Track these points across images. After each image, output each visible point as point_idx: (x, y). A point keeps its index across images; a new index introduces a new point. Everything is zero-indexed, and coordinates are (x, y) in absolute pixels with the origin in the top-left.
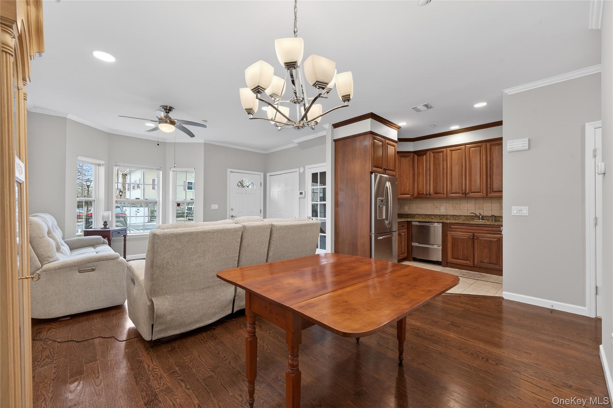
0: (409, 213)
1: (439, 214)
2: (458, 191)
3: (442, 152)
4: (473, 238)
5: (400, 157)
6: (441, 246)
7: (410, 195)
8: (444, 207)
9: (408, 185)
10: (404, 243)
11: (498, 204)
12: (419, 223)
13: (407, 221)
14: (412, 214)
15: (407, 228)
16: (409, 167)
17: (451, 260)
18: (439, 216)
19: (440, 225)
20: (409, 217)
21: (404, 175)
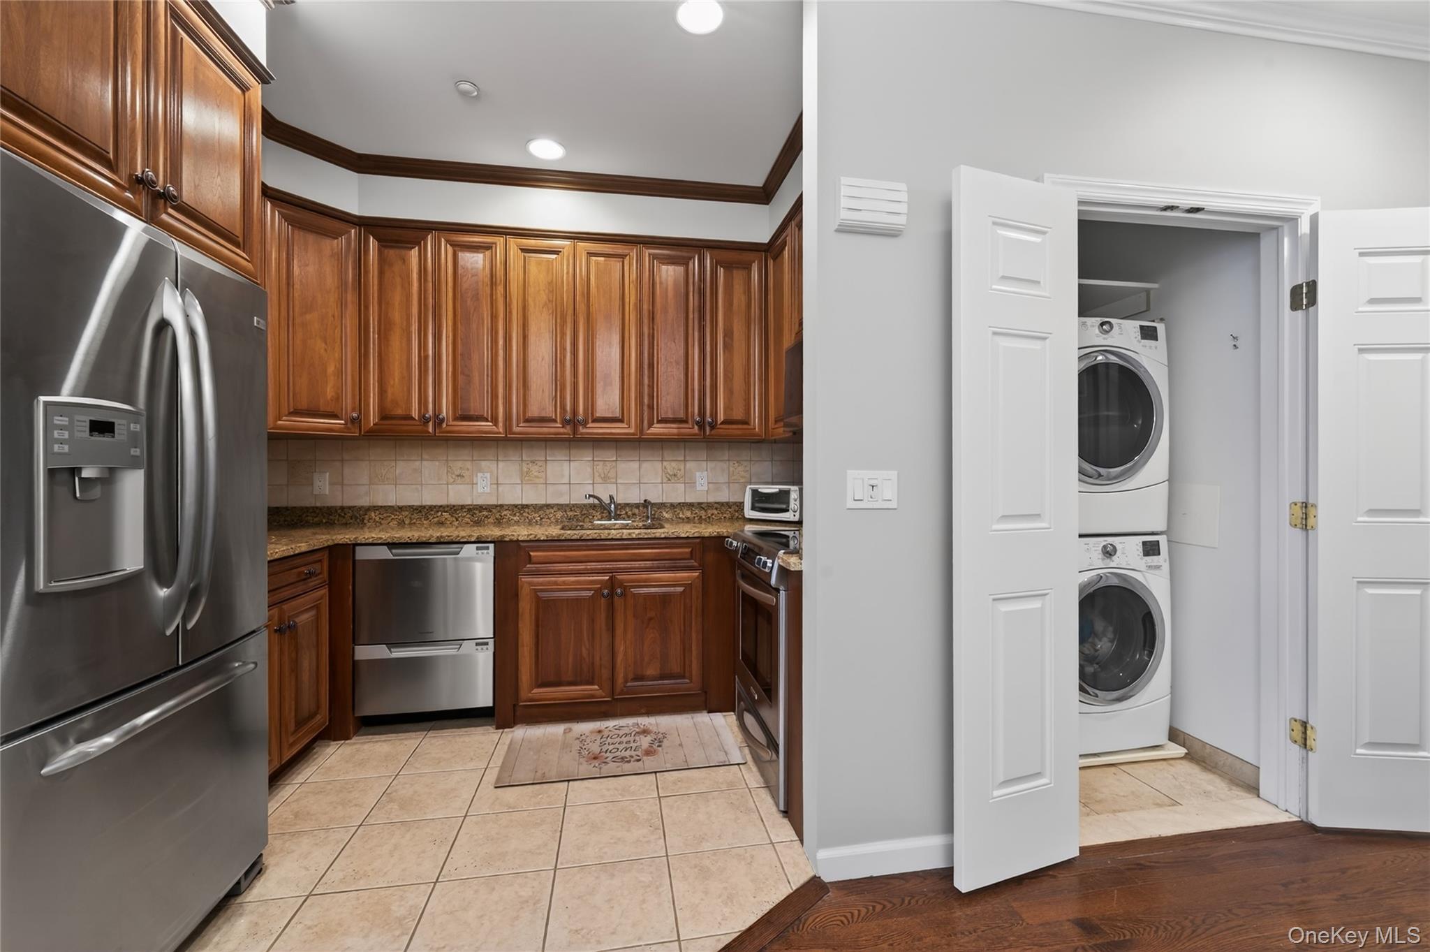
0: (337, 502)
1: (467, 502)
2: (549, 412)
3: (488, 247)
4: (612, 594)
5: (288, 225)
6: (491, 642)
7: (342, 420)
8: (488, 475)
9: (331, 369)
10: (312, 662)
11: (658, 465)
12: (394, 551)
13: (329, 547)
14: (350, 508)
15: (327, 582)
16: (338, 288)
17: (530, 695)
18: (470, 510)
19: (488, 553)
20: (334, 522)
21: (308, 317)
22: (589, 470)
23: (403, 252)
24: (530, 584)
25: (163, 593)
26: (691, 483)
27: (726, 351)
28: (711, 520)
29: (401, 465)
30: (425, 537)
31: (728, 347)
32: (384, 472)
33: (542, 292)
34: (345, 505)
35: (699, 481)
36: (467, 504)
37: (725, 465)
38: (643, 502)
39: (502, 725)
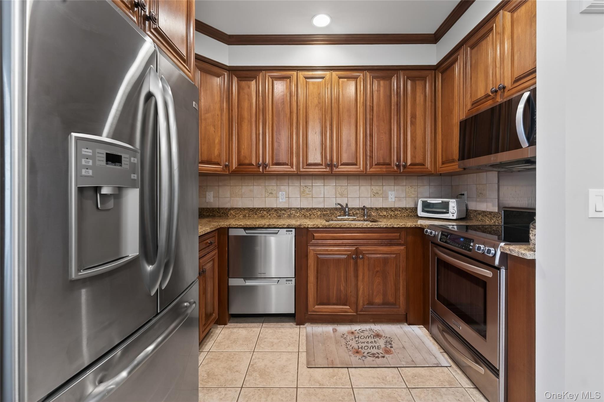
0: (216, 206)
1: (274, 206)
2: (318, 161)
3: (289, 77)
4: (357, 257)
5: (199, 70)
6: (294, 280)
7: (221, 166)
8: (284, 193)
9: (217, 141)
10: (212, 287)
11: (369, 188)
12: (246, 231)
13: (218, 229)
14: (222, 208)
15: (217, 247)
16: (220, 101)
17: (313, 309)
18: (276, 210)
19: (292, 234)
20: (215, 216)
21: (207, 115)
22: (334, 190)
23: (248, 82)
24: (314, 250)
25: (149, 268)
26: (386, 197)
27: (412, 126)
28: (397, 216)
29: (244, 188)
30: (262, 225)
31: (413, 123)
32: (237, 191)
33: (315, 99)
34: (220, 207)
35: (390, 196)
36: (274, 207)
37: (404, 188)
38: (363, 207)
39: (300, 323)
